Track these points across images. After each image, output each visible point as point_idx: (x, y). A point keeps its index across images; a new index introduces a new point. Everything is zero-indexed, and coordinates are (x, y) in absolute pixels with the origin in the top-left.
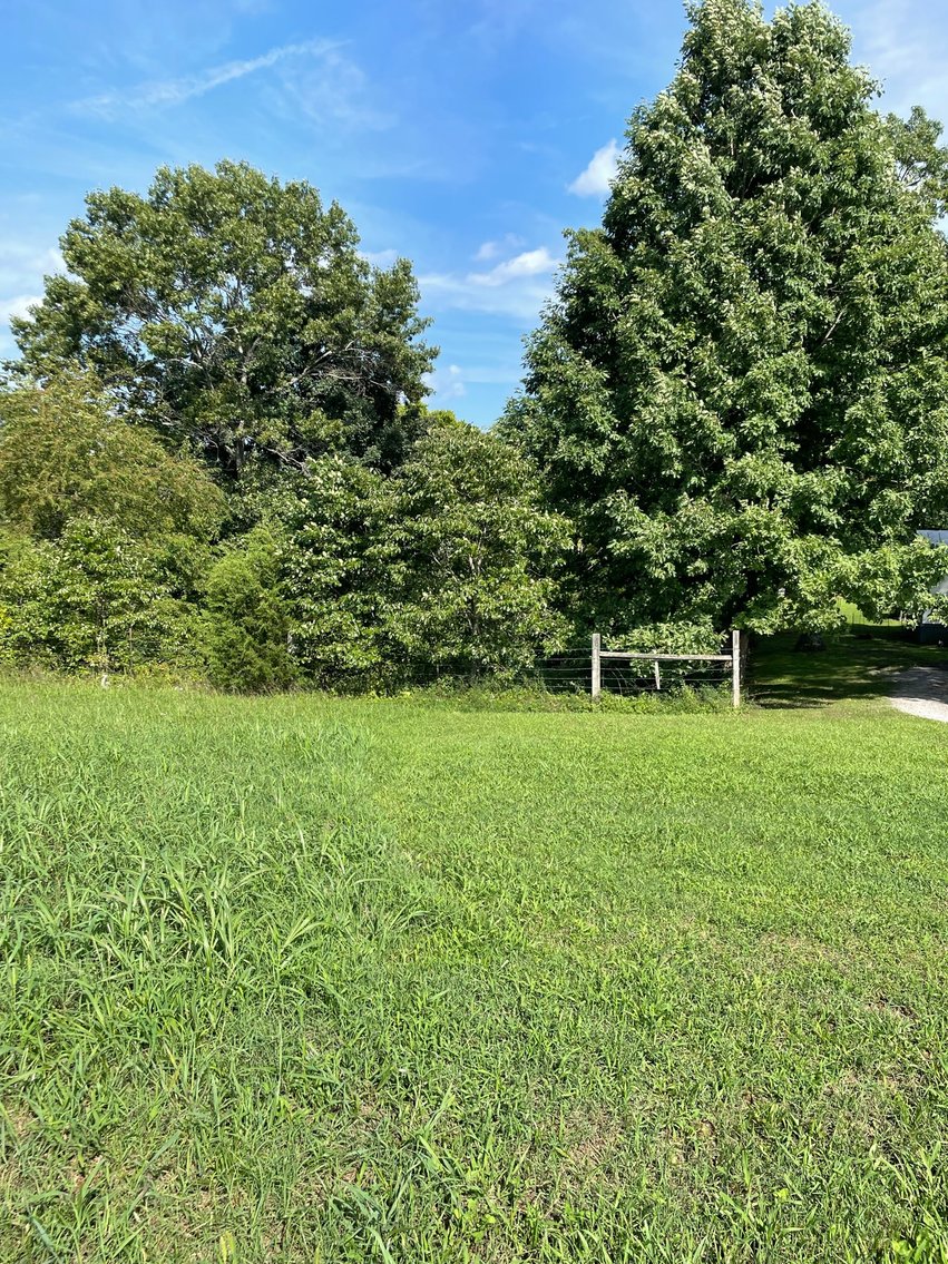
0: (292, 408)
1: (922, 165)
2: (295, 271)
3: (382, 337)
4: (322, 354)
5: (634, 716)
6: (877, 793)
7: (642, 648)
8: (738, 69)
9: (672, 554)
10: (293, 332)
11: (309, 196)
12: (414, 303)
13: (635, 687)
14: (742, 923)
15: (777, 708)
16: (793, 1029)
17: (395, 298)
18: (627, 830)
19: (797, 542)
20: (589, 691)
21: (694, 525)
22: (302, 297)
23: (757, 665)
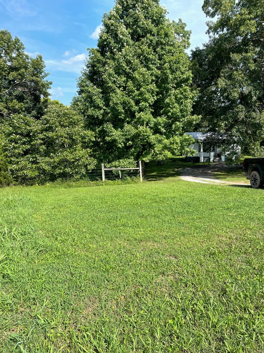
0: (7, 99)
1: (182, 35)
2: (5, 58)
3: (34, 78)
4: (15, 83)
5: (114, 186)
6: (174, 201)
7: (116, 167)
8: (132, 5)
9: (123, 140)
10: (5, 76)
11: (8, 34)
12: (44, 68)
13: (114, 178)
14: (136, 239)
15: (152, 181)
16: (147, 267)
17: (38, 66)
18: (108, 217)
19: (154, 136)
20: (102, 180)
21: (129, 132)
22: (7, 65)
23: (147, 170)
